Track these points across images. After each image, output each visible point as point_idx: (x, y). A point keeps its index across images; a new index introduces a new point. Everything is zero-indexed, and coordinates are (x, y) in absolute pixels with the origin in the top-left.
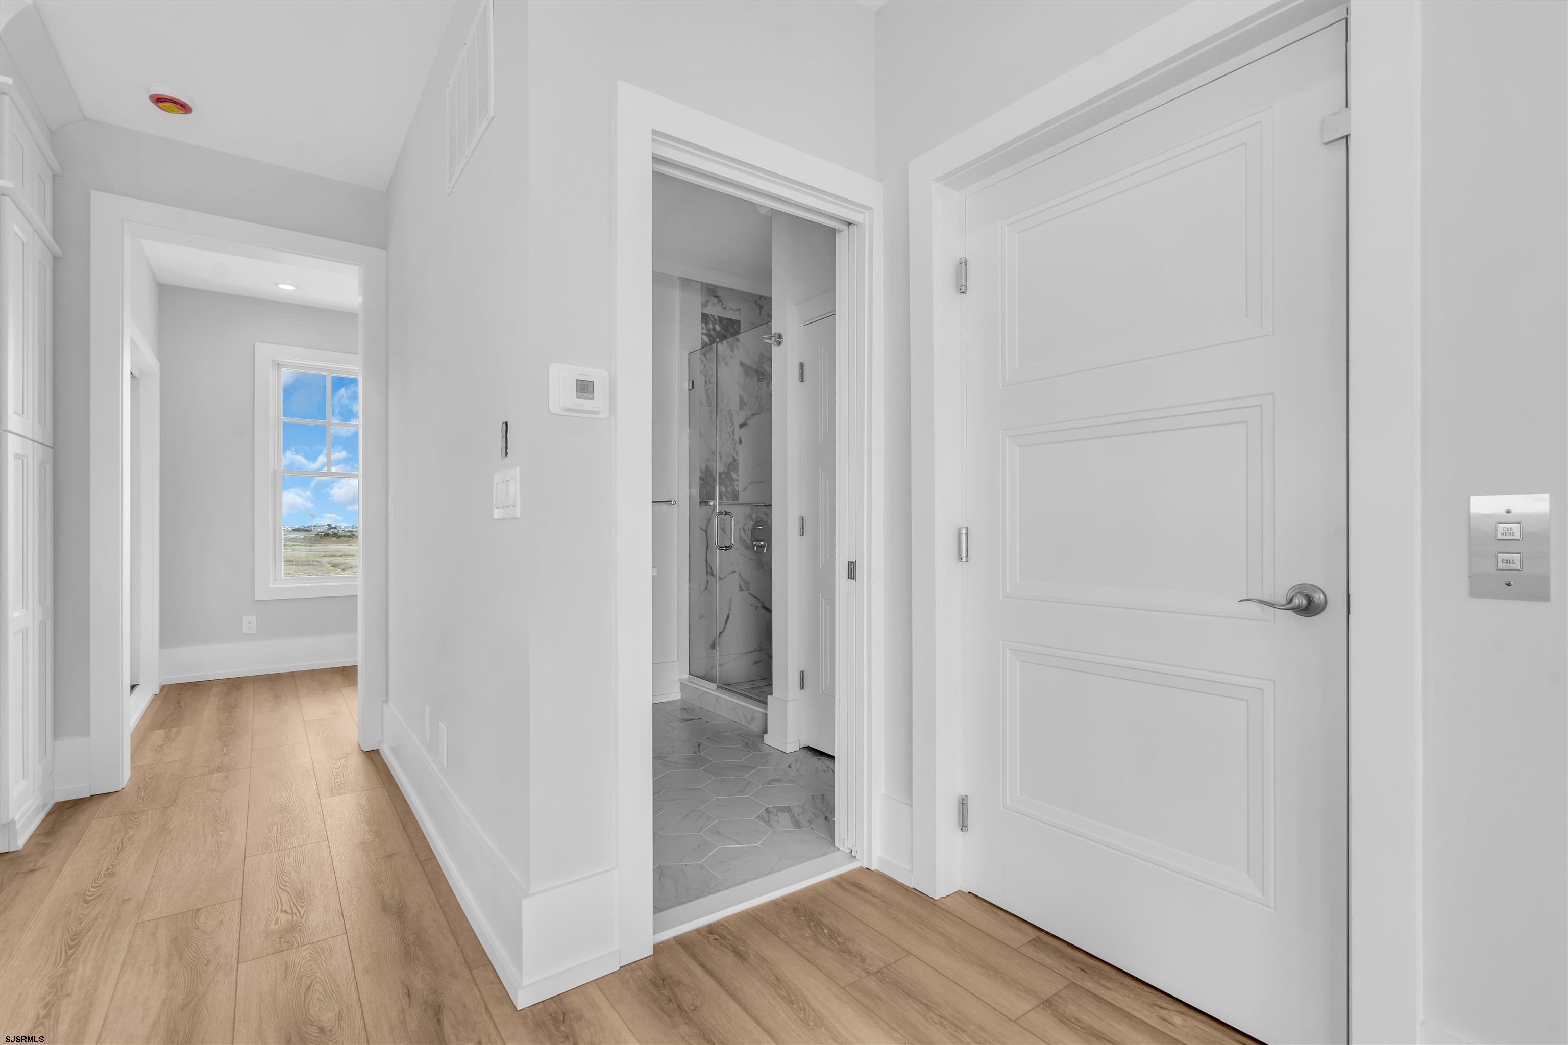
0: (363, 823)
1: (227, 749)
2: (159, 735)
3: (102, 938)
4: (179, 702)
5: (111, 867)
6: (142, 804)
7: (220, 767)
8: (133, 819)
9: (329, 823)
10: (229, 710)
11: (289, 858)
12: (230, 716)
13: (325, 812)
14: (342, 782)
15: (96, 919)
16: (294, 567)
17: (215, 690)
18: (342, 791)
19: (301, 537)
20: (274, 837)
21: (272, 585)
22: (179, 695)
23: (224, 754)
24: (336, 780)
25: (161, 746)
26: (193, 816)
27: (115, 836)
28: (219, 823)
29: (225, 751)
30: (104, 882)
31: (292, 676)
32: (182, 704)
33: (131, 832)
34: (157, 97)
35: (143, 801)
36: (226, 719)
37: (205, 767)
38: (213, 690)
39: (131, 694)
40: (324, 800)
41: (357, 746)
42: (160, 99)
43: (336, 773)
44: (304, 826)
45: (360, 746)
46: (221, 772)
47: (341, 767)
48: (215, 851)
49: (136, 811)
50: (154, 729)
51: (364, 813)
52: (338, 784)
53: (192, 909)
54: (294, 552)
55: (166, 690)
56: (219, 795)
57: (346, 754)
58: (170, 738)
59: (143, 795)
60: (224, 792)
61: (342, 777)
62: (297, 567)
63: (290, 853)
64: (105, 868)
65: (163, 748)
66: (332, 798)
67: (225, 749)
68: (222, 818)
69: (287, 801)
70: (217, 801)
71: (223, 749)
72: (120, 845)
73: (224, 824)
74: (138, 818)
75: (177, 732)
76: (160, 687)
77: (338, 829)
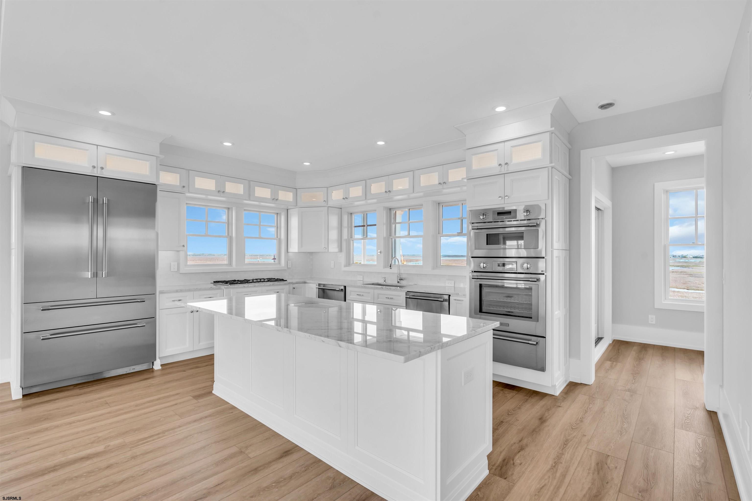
0: (696, 454)
1: (635, 381)
2: (608, 363)
3: (574, 447)
4: (619, 350)
5: (582, 418)
6: (597, 394)
7: (630, 389)
8: (592, 400)
9: (677, 444)
10: (639, 359)
11: (652, 452)
12: (639, 364)
13: (676, 437)
14: (690, 423)
15: (574, 437)
16: (693, 278)
17: (635, 348)
18: (688, 429)
19: (698, 261)
20: (647, 438)
21: (664, 301)
22: (619, 346)
23: (633, 383)
24: (686, 421)
25: (608, 370)
26: (614, 409)
27: (586, 405)
28: (624, 418)
29: (633, 382)
30: (579, 423)
31: (674, 350)
32: (620, 351)
33: (591, 406)
34: (600, 107)
35: (597, 393)
36: (637, 365)
37: (624, 387)
38: (634, 347)
39: (595, 348)
40: (677, 429)
41: (703, 405)
42: (602, 106)
43: (687, 416)
44: (663, 439)
45: (705, 406)
46: (630, 392)
47: (691, 414)
48: (620, 431)
49: (594, 397)
50: (607, 360)
51: (698, 448)
52: (686, 423)
53: (606, 454)
54: (693, 270)
55: (614, 342)
56: (627, 403)
57: (695, 407)
58: (612, 367)
59: (598, 391)
60: (629, 403)
61: (690, 420)
62: (695, 278)
63: (653, 450)
64: (580, 417)
65: (609, 371)
66: (682, 430)
67: (634, 381)
68: (626, 416)
69: (657, 421)
70: (625, 406)
71: (633, 380)
72: (586, 410)
73: (626, 419)
74: (594, 400)
75: (615, 365)
76: (612, 341)
77: (681, 450)
